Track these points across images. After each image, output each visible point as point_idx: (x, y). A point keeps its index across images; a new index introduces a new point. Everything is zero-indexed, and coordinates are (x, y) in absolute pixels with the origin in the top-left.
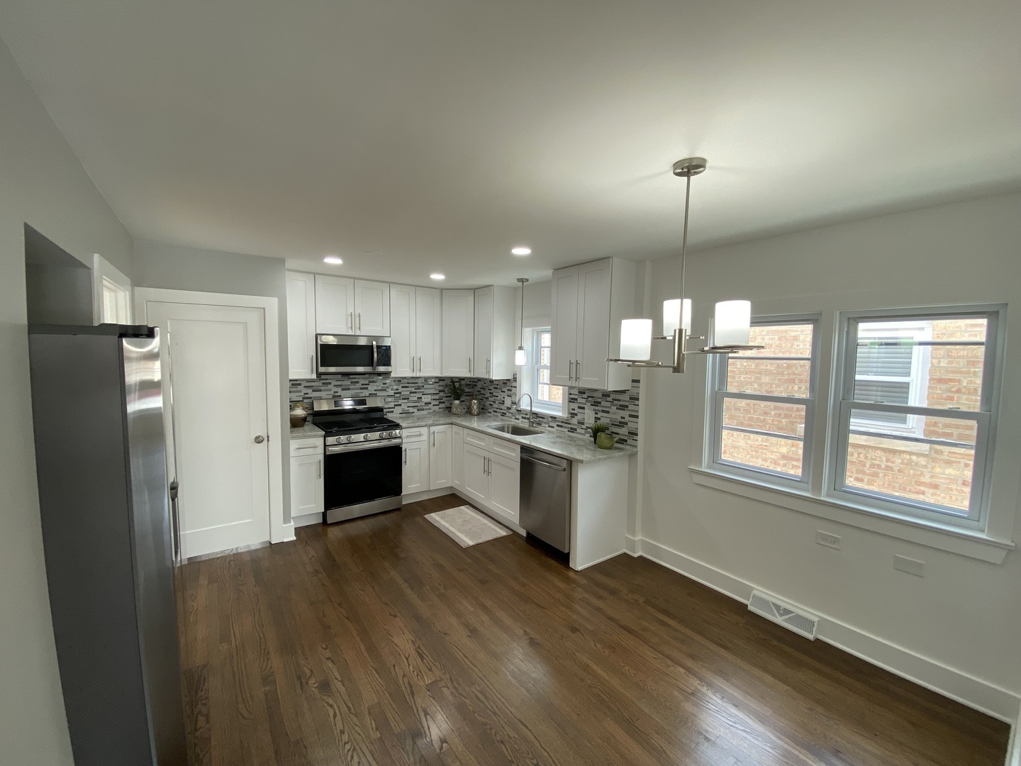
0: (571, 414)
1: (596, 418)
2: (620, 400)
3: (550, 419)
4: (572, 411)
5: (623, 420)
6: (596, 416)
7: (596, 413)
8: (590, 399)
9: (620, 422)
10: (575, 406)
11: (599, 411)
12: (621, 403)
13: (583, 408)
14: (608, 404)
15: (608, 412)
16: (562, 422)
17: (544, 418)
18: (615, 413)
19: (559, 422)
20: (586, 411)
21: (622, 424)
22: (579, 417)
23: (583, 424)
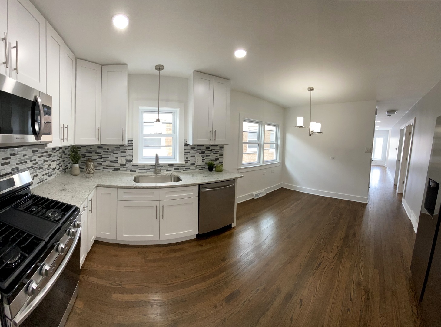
0: (186, 160)
1: (203, 160)
2: (215, 149)
3: (168, 167)
4: (186, 159)
5: (217, 158)
6: (203, 159)
7: (202, 158)
8: (198, 151)
9: (215, 159)
10: (188, 156)
11: (204, 156)
12: (215, 150)
13: (194, 156)
14: (209, 152)
15: (209, 156)
16: (178, 166)
17: (162, 167)
18: (213, 156)
19: (176, 167)
20: (196, 157)
21: (216, 159)
22: (192, 161)
23: (194, 164)
